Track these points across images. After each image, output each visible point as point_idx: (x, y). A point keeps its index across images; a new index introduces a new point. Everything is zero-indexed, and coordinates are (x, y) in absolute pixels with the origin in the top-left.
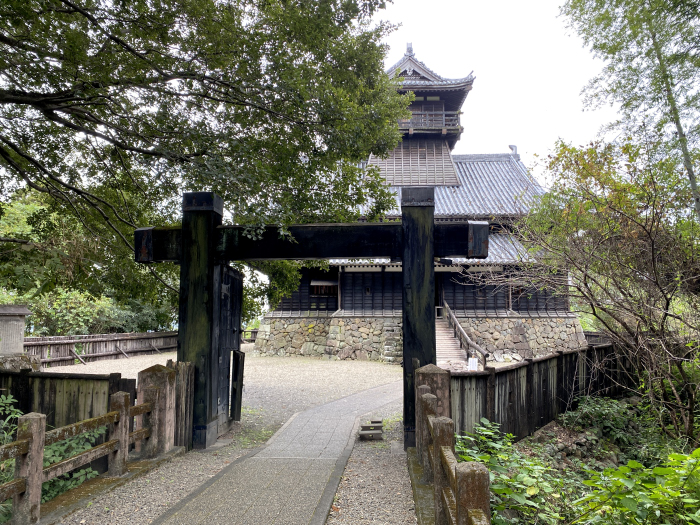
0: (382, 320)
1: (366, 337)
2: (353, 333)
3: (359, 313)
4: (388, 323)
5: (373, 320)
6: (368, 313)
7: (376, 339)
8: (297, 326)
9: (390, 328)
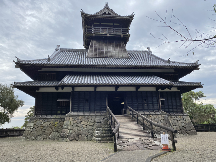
0: (95, 117)
1: (85, 127)
2: (78, 125)
3: (81, 114)
4: (97, 118)
5: (90, 117)
6: (87, 114)
7: (91, 128)
8: (49, 123)
9: (99, 121)
